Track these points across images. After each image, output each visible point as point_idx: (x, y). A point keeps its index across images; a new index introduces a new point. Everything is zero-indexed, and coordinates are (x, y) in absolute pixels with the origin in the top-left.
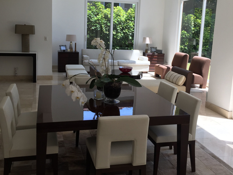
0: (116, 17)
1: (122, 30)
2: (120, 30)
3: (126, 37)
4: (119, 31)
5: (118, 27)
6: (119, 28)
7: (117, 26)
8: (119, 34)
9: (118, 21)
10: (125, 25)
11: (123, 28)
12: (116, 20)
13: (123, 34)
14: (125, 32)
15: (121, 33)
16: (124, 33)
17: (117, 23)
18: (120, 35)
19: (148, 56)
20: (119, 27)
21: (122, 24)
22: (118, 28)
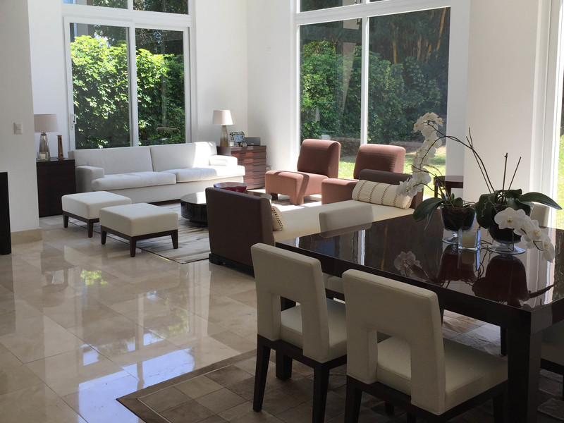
0: (93, 64)
1: (111, 96)
2: (106, 96)
3: (121, 112)
4: (104, 98)
5: (101, 90)
6: (104, 92)
7: (99, 86)
8: (104, 107)
9: (99, 73)
10: (118, 84)
11: (113, 89)
12: (95, 72)
13: (114, 107)
14: (118, 100)
15: (109, 104)
16: (116, 103)
17: (99, 78)
18: (108, 109)
19: (234, 153)
20: (105, 90)
21: (110, 81)
22: (101, 92)
